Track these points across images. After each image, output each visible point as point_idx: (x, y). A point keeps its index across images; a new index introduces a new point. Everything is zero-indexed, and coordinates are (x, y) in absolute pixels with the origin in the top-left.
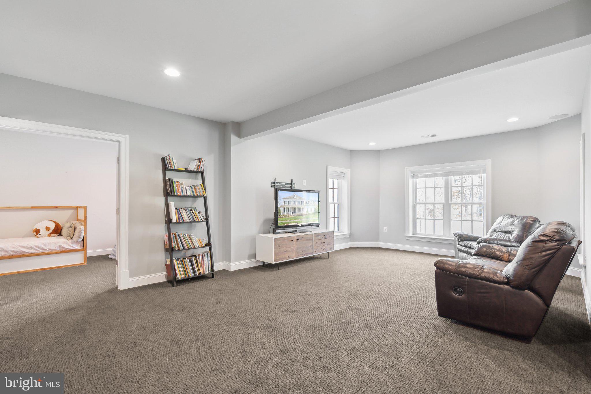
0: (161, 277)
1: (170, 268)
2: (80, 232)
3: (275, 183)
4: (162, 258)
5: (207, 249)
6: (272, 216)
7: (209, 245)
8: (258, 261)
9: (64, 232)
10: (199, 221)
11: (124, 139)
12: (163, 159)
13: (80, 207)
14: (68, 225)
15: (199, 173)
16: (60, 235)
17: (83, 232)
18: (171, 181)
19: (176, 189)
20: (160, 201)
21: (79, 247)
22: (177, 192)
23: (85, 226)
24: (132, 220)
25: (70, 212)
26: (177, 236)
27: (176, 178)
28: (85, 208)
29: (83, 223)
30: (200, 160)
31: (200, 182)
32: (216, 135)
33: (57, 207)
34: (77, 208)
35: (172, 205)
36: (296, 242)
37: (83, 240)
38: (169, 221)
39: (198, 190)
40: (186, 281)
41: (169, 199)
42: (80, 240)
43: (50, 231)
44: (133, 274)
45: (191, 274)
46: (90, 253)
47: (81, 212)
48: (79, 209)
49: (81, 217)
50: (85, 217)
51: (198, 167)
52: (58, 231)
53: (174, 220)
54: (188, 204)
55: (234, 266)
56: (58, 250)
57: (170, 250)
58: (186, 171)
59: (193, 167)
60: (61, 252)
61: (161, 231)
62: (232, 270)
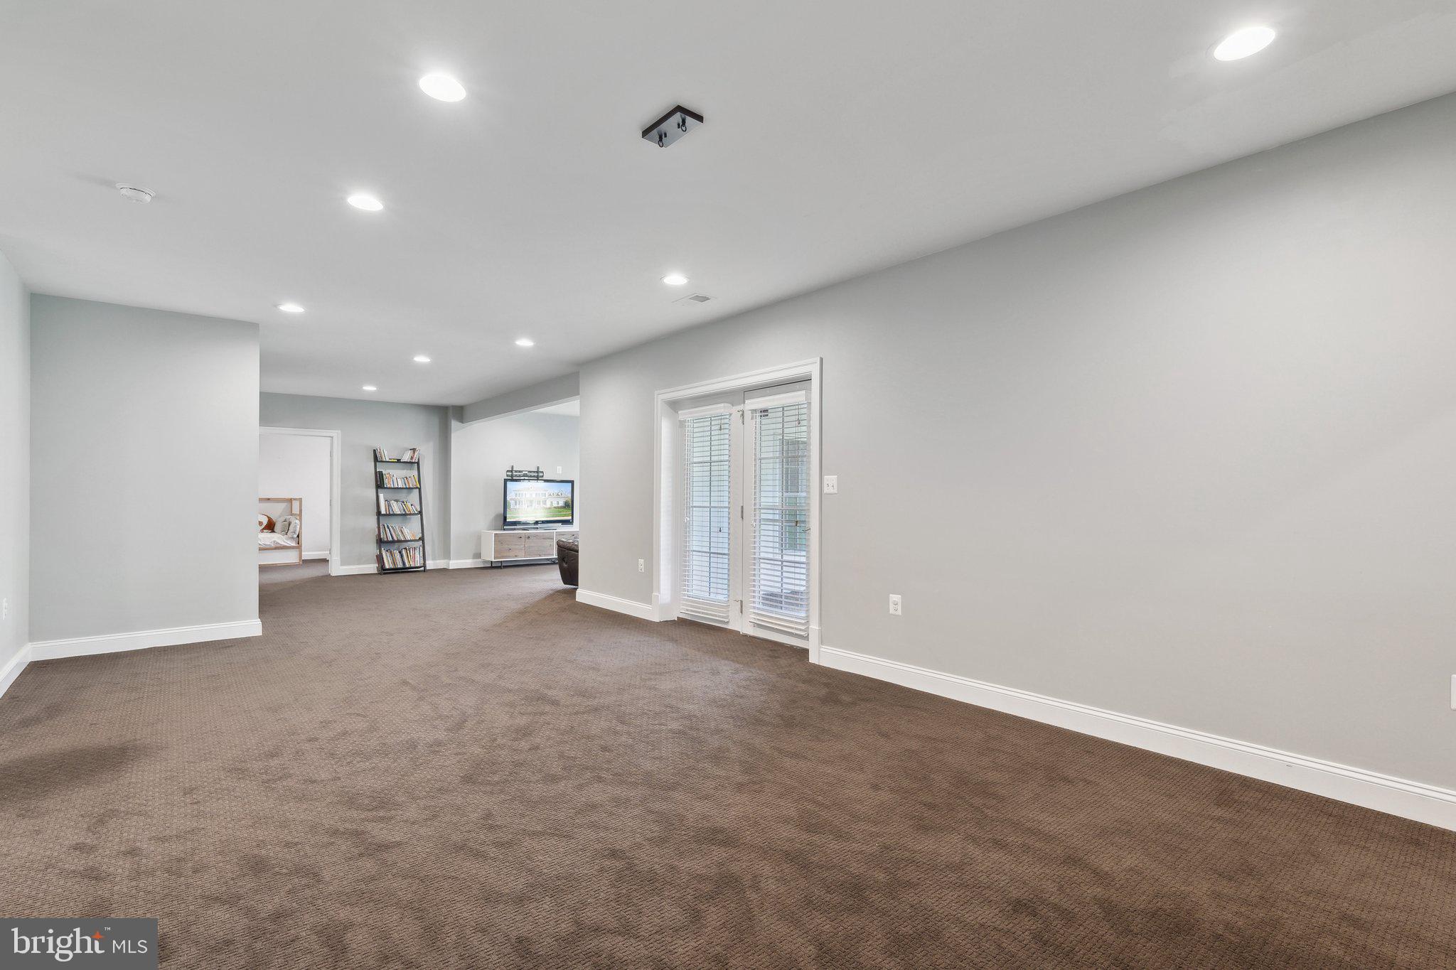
0: (372, 568)
1: (380, 559)
2: (295, 526)
3: (511, 471)
4: (372, 549)
5: (421, 542)
6: (502, 511)
7: (422, 539)
8: (485, 562)
9: (277, 528)
10: (410, 514)
11: (336, 434)
12: (374, 450)
13: (295, 499)
14: (283, 519)
15: (414, 464)
16: (273, 531)
17: (299, 526)
18: (381, 473)
19: (386, 481)
20: (371, 492)
21: (293, 544)
22: (387, 483)
23: (300, 520)
24: (343, 511)
25: (283, 506)
26: (386, 527)
27: (386, 470)
28: (300, 500)
29: (298, 518)
30: (414, 450)
31: (415, 473)
32: (435, 421)
33: (269, 499)
34: (290, 501)
35: (381, 496)
36: (527, 540)
37: (298, 536)
38: (379, 513)
39: (410, 481)
40: (396, 571)
41: (379, 490)
42: (295, 536)
43: (263, 527)
44: (343, 563)
45: (400, 565)
46: (307, 555)
47: (296, 505)
48: (293, 502)
49: (296, 510)
50: (301, 511)
51: (412, 458)
52: (270, 526)
53: (383, 512)
54: (402, 496)
55: (454, 564)
56: (273, 545)
57: (380, 542)
58: (399, 461)
59: (406, 458)
60: (276, 548)
61: (371, 522)
62: (450, 568)
